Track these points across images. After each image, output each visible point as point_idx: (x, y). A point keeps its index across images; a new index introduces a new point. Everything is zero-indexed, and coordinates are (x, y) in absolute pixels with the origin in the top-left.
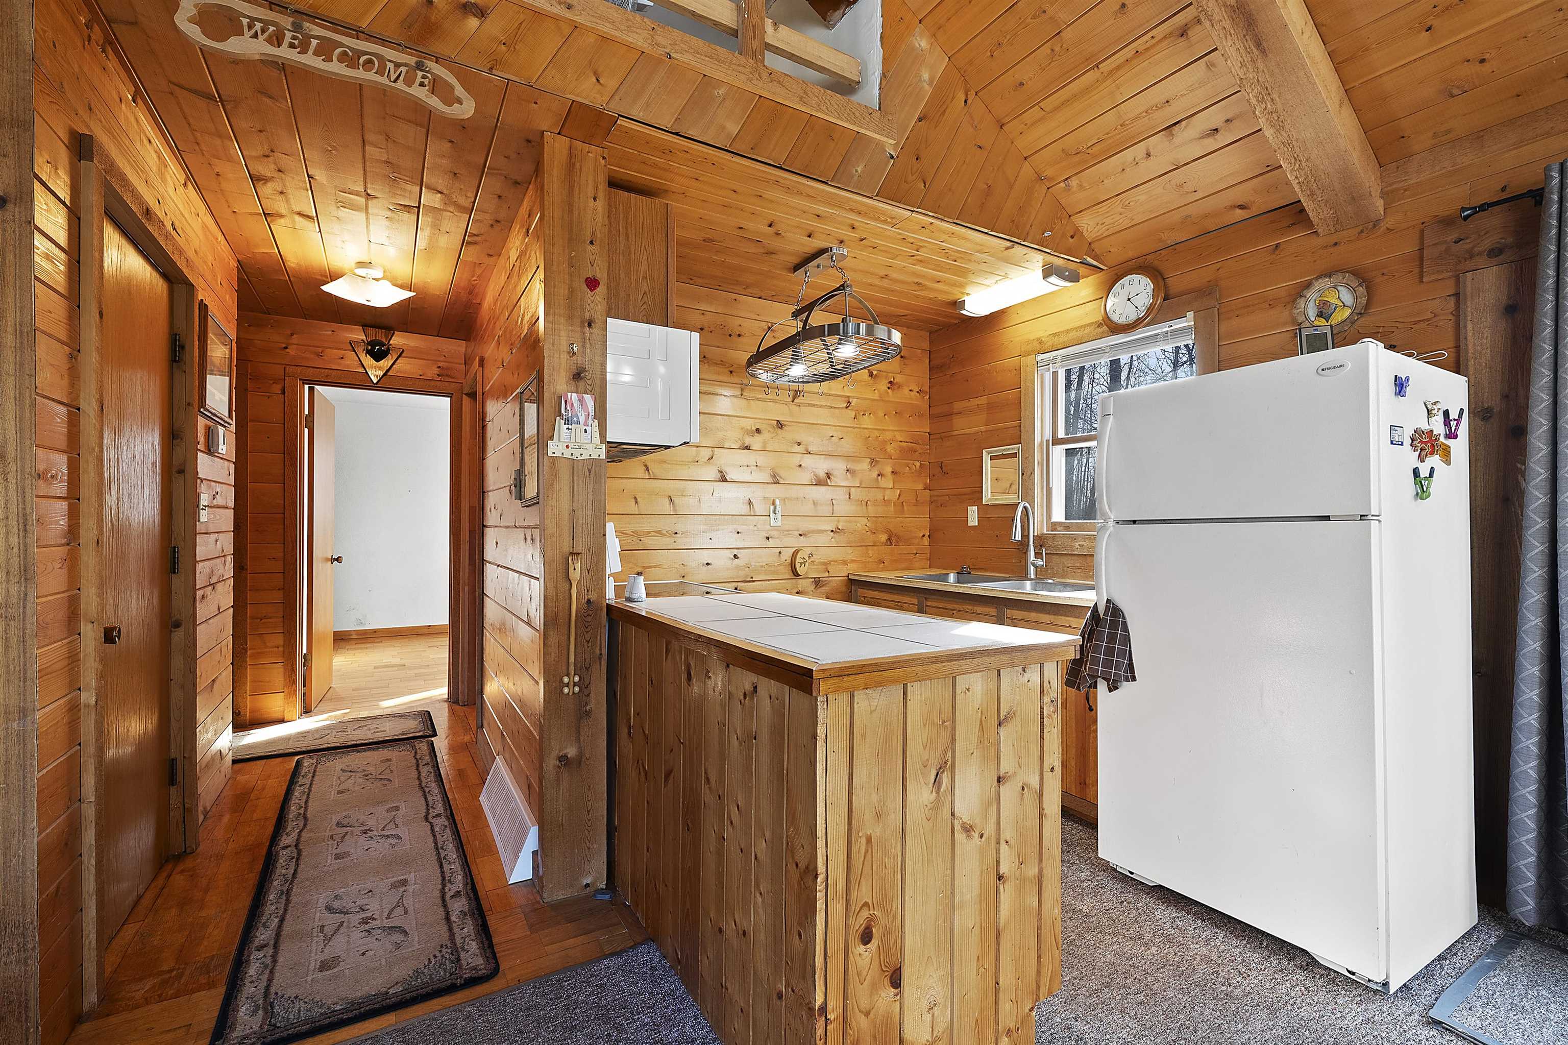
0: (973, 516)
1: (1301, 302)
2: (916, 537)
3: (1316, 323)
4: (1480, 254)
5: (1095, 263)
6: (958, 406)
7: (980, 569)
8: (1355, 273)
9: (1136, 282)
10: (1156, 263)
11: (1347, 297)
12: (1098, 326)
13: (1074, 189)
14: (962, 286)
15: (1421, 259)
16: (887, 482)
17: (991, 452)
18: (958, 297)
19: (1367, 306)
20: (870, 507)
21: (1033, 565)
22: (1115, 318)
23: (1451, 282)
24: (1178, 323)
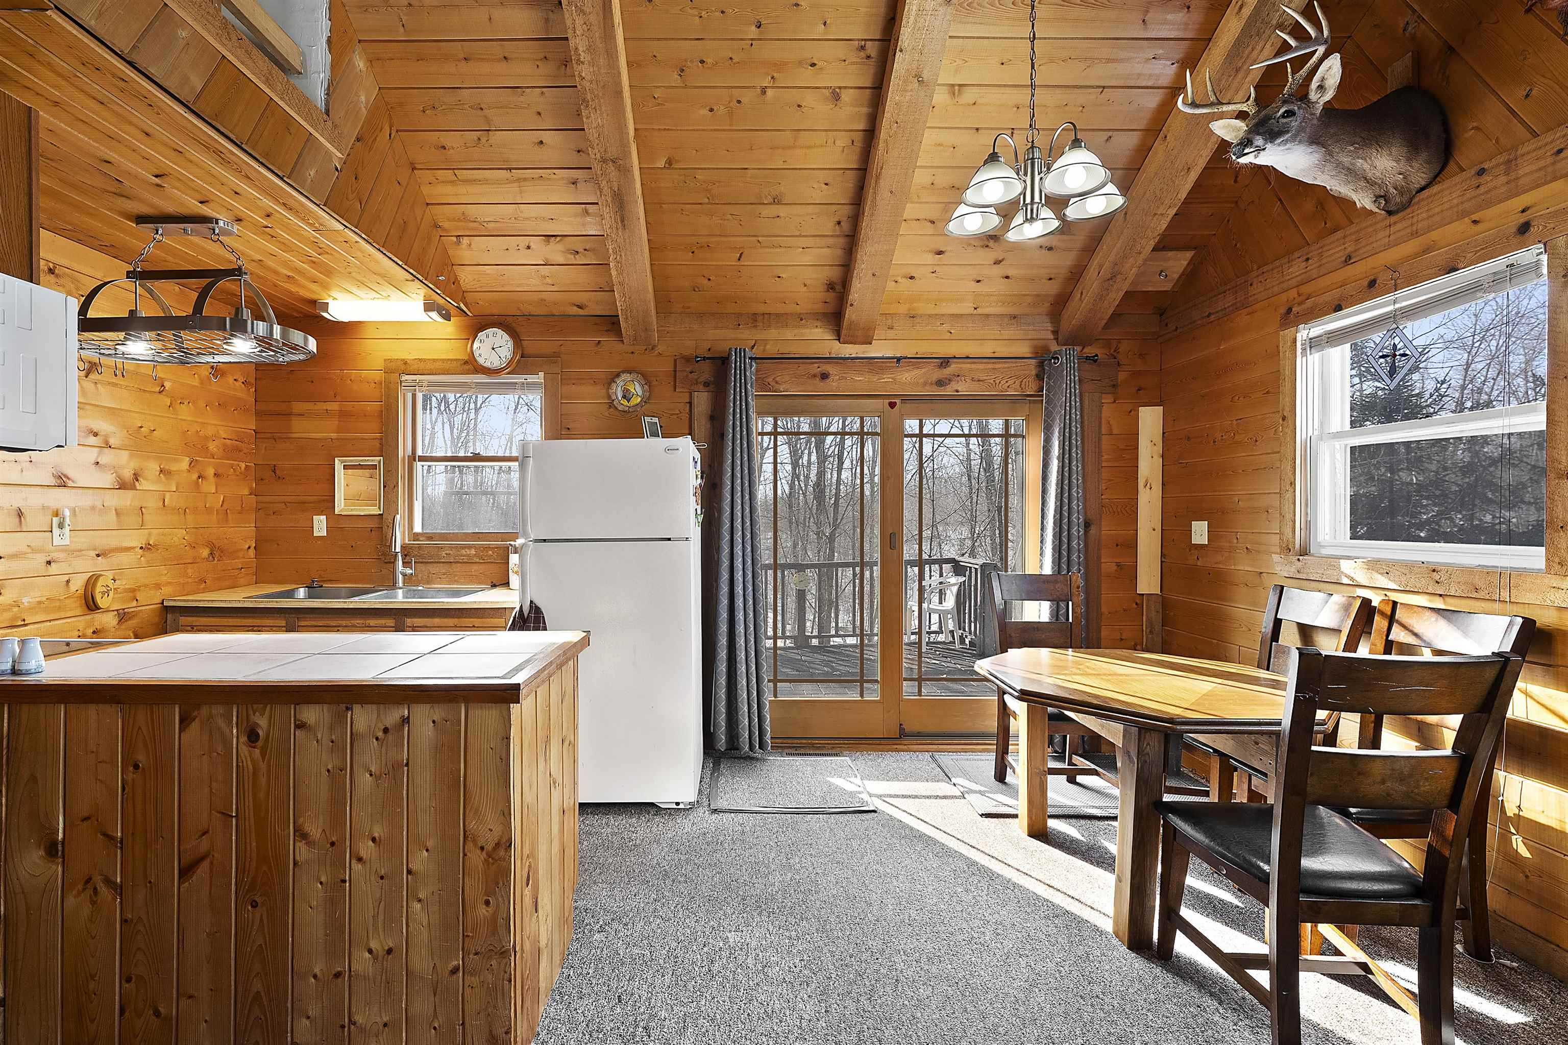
0: (320, 525)
1: (614, 386)
2: (241, 550)
3: (622, 402)
4: (700, 383)
5: (465, 309)
6: (298, 407)
7: (330, 581)
8: (644, 375)
9: (499, 335)
10: (514, 324)
11: (639, 391)
12: (465, 363)
13: (464, 246)
14: (326, 287)
15: (675, 377)
16: (209, 486)
17: (345, 461)
18: (319, 297)
19: (649, 398)
20: (188, 516)
21: (402, 573)
22: (481, 361)
23: (687, 395)
24: (532, 379)
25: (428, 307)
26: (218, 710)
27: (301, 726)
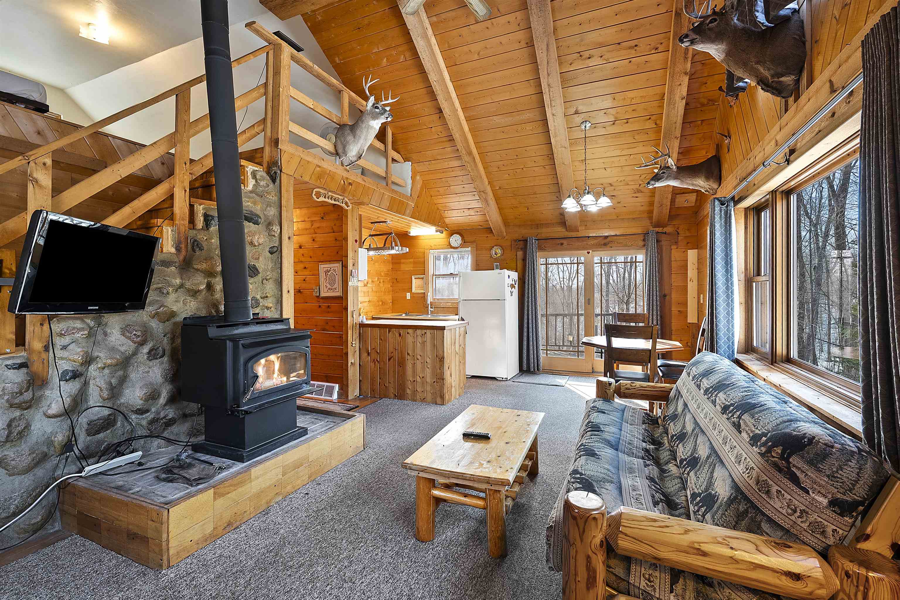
0: (409, 296)
1: (492, 250)
2: (389, 303)
3: (494, 256)
4: (519, 248)
5: (447, 230)
6: (402, 261)
7: (411, 312)
8: (501, 247)
9: (457, 236)
10: (462, 233)
11: (500, 252)
12: (447, 246)
13: (446, 214)
15: (511, 247)
16: (382, 285)
17: (415, 276)
18: (408, 230)
19: (503, 254)
20: (377, 293)
21: (430, 310)
22: (452, 244)
23: (515, 252)
24: (467, 249)
25: (437, 231)
26: (394, 329)
27: (408, 333)
